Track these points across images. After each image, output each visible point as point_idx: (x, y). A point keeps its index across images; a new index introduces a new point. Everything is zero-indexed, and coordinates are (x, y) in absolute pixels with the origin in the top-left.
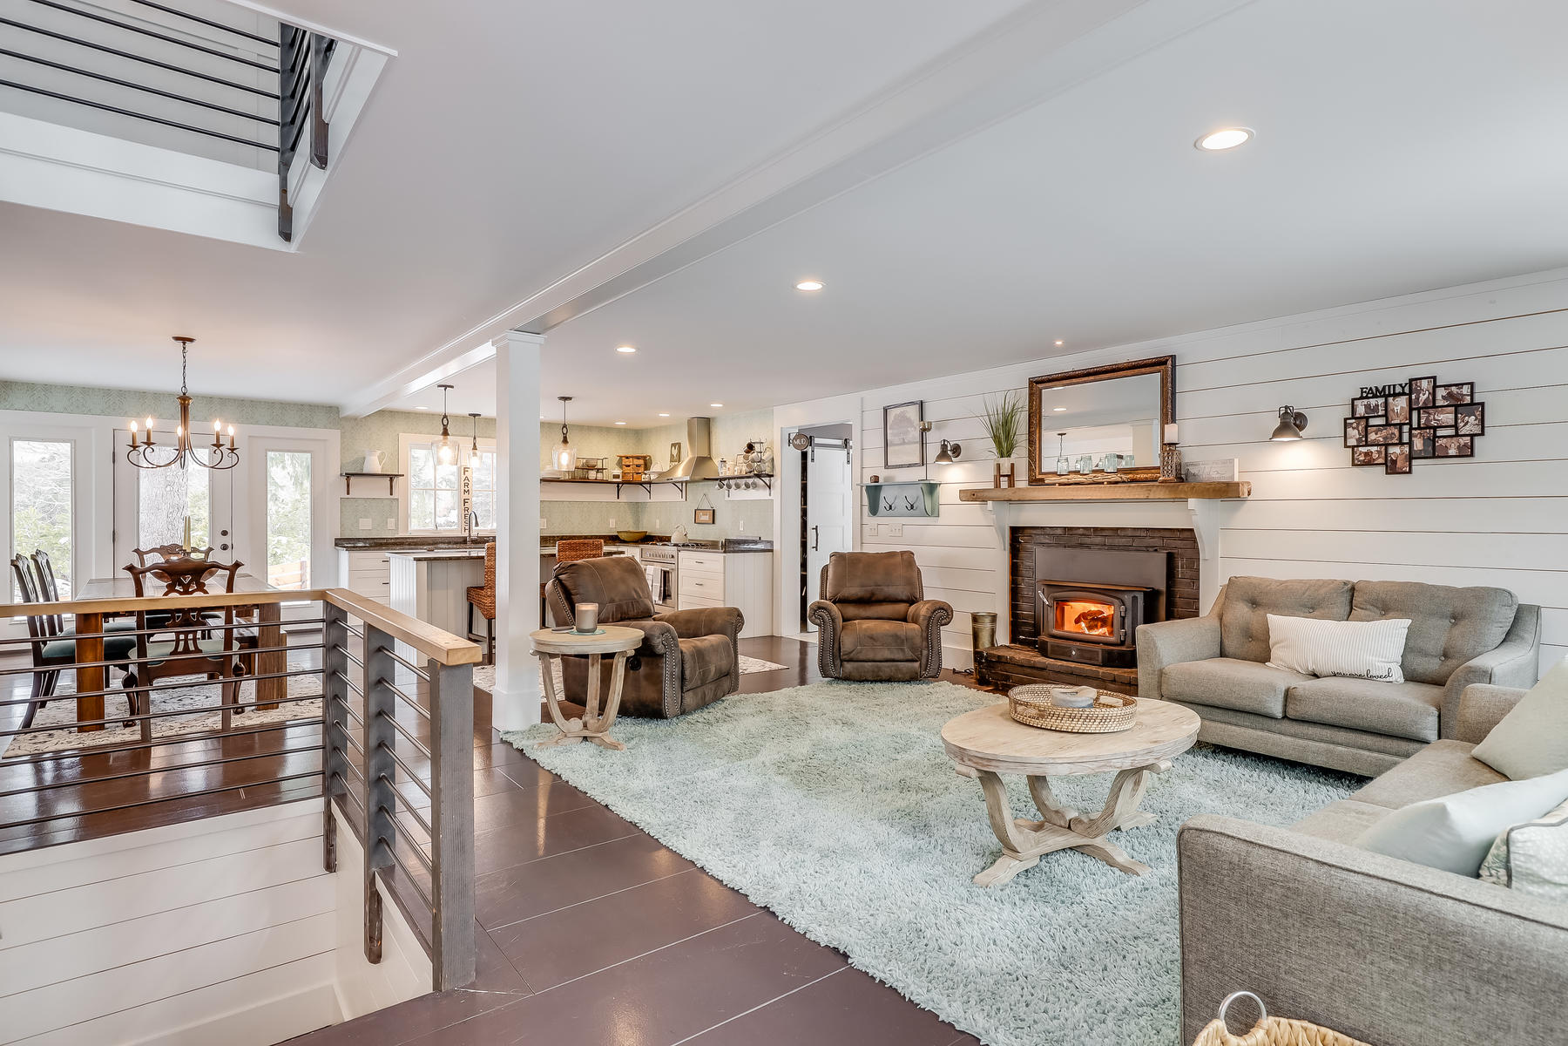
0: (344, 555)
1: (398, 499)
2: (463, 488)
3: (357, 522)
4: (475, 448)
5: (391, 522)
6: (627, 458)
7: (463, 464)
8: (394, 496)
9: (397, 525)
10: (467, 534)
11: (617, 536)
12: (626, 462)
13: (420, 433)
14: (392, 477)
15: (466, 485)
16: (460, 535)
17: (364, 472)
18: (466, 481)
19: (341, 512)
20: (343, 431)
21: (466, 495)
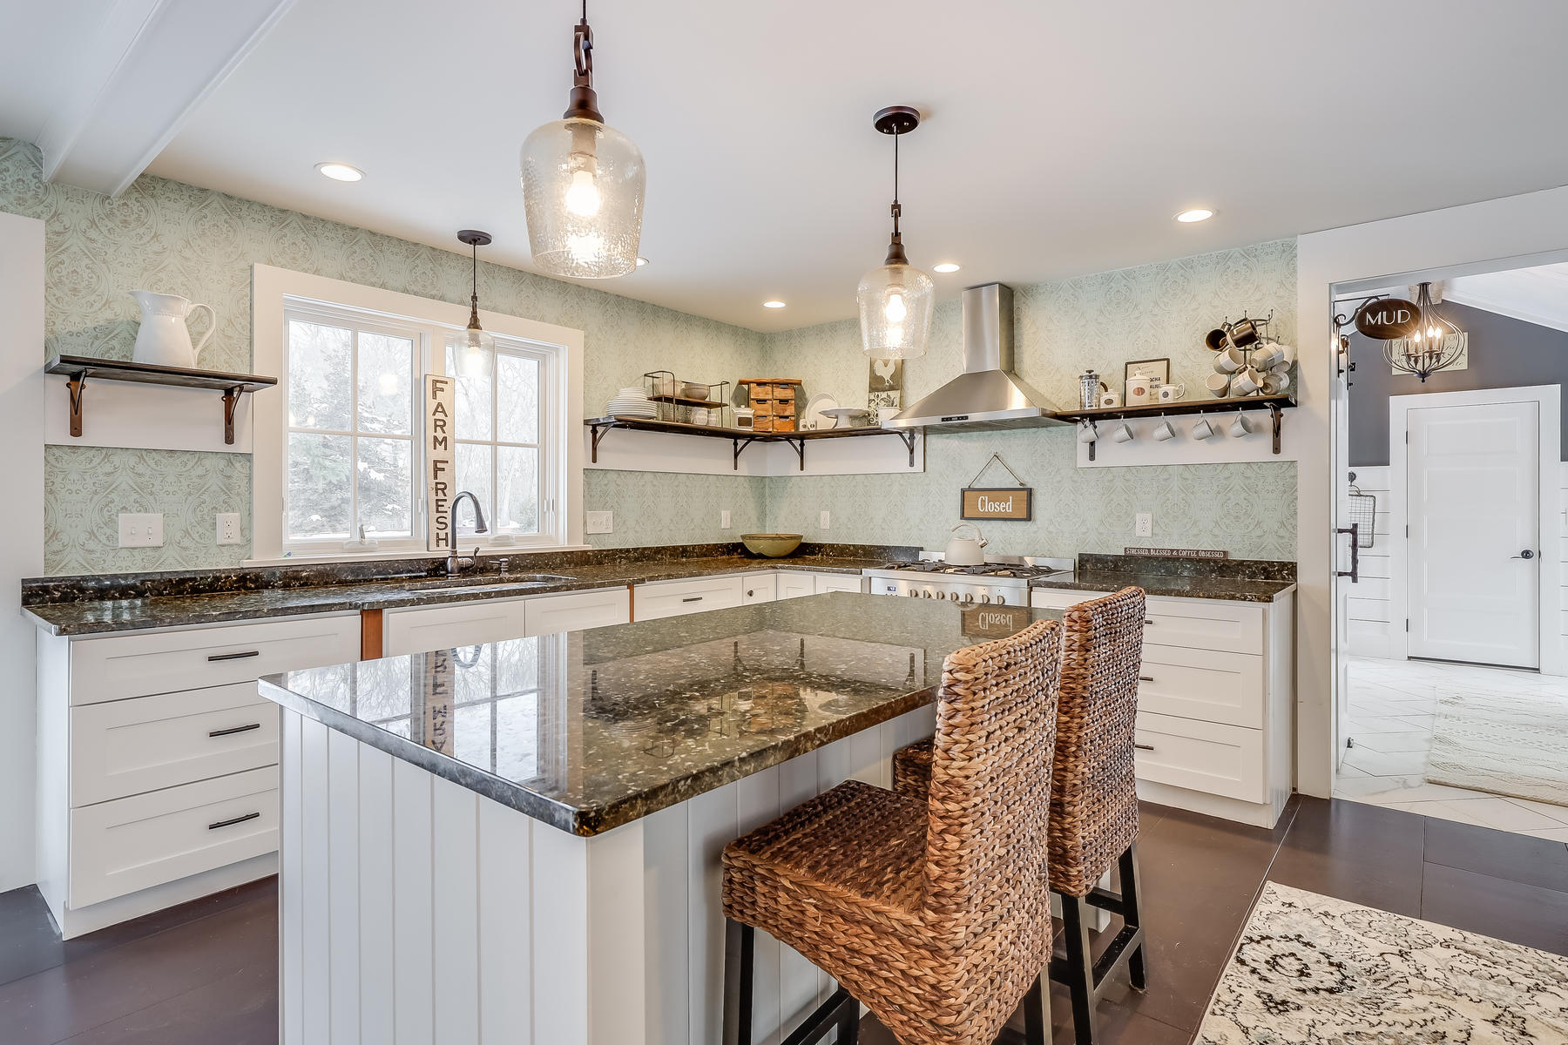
0: (56, 650)
1: (248, 457)
2: (431, 433)
3: (111, 522)
4: (474, 324)
5: (228, 525)
6: (760, 384)
7: (426, 370)
8: (241, 445)
9: (246, 529)
10: (443, 552)
11: (741, 545)
12: (757, 392)
13: (317, 272)
14: (231, 388)
15: (440, 425)
16: (421, 552)
17: (138, 359)
18: (440, 416)
19: (50, 491)
20: (57, 227)
21: (440, 453)
